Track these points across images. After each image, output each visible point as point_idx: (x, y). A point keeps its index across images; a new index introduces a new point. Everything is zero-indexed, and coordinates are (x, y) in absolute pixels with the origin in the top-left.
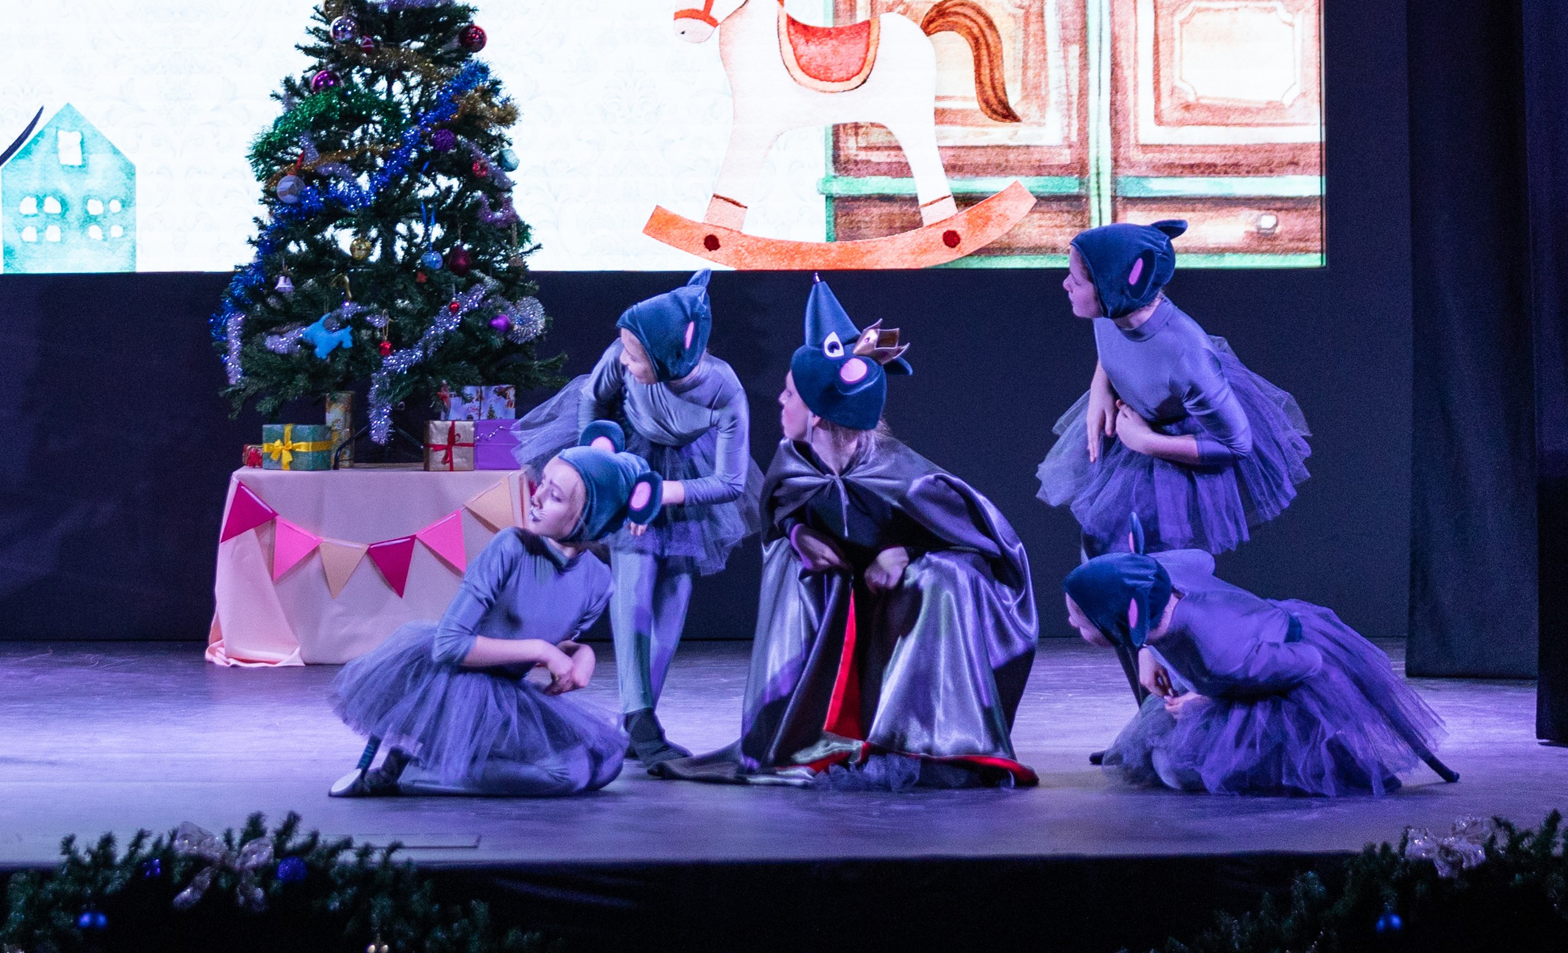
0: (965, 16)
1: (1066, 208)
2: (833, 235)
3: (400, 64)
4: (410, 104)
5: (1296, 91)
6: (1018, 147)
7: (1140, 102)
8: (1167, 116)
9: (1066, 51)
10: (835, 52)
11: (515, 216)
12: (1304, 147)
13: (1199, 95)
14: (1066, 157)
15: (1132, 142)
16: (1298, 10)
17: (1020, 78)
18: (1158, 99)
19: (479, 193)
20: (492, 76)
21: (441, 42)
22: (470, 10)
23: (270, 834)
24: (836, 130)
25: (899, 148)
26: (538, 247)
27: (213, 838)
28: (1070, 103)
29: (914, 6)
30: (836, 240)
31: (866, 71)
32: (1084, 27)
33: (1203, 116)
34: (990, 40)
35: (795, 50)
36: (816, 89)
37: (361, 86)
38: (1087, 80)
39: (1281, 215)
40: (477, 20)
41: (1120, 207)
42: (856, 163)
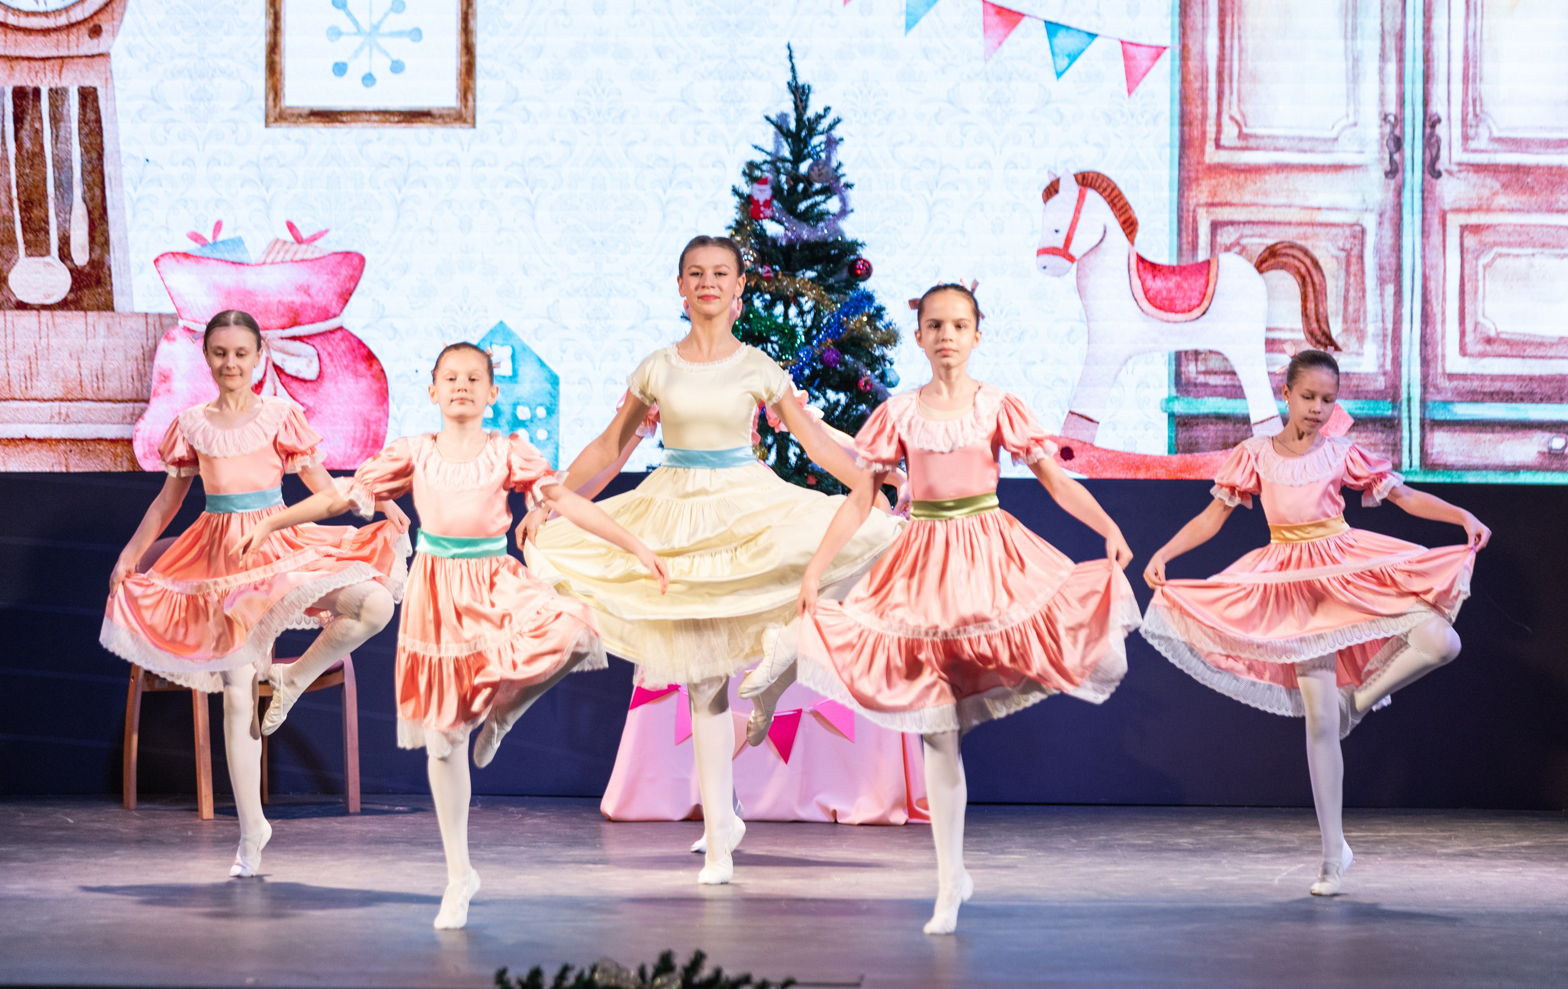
0: (1294, 257)
1: (1379, 428)
2: (1174, 449)
3: (796, 290)
4: (804, 327)
7: (1447, 335)
8: (1471, 348)
9: (1382, 289)
10: (1179, 286)
13: (1499, 330)
14: (1381, 383)
15: (1440, 370)
17: (1341, 313)
18: (1463, 334)
19: (864, 407)
20: (878, 302)
21: (832, 273)
22: (858, 244)
23: (679, 969)
24: (1179, 358)
25: (1234, 373)
27: (628, 972)
28: (1385, 335)
29: (1249, 248)
30: (1176, 453)
31: (1205, 303)
32: (1399, 269)
33: (1503, 349)
34: (1316, 279)
35: (1143, 284)
36: (1162, 320)
37: (761, 310)
38: (1401, 315)
40: (864, 253)
41: (1427, 428)
42: (1195, 385)
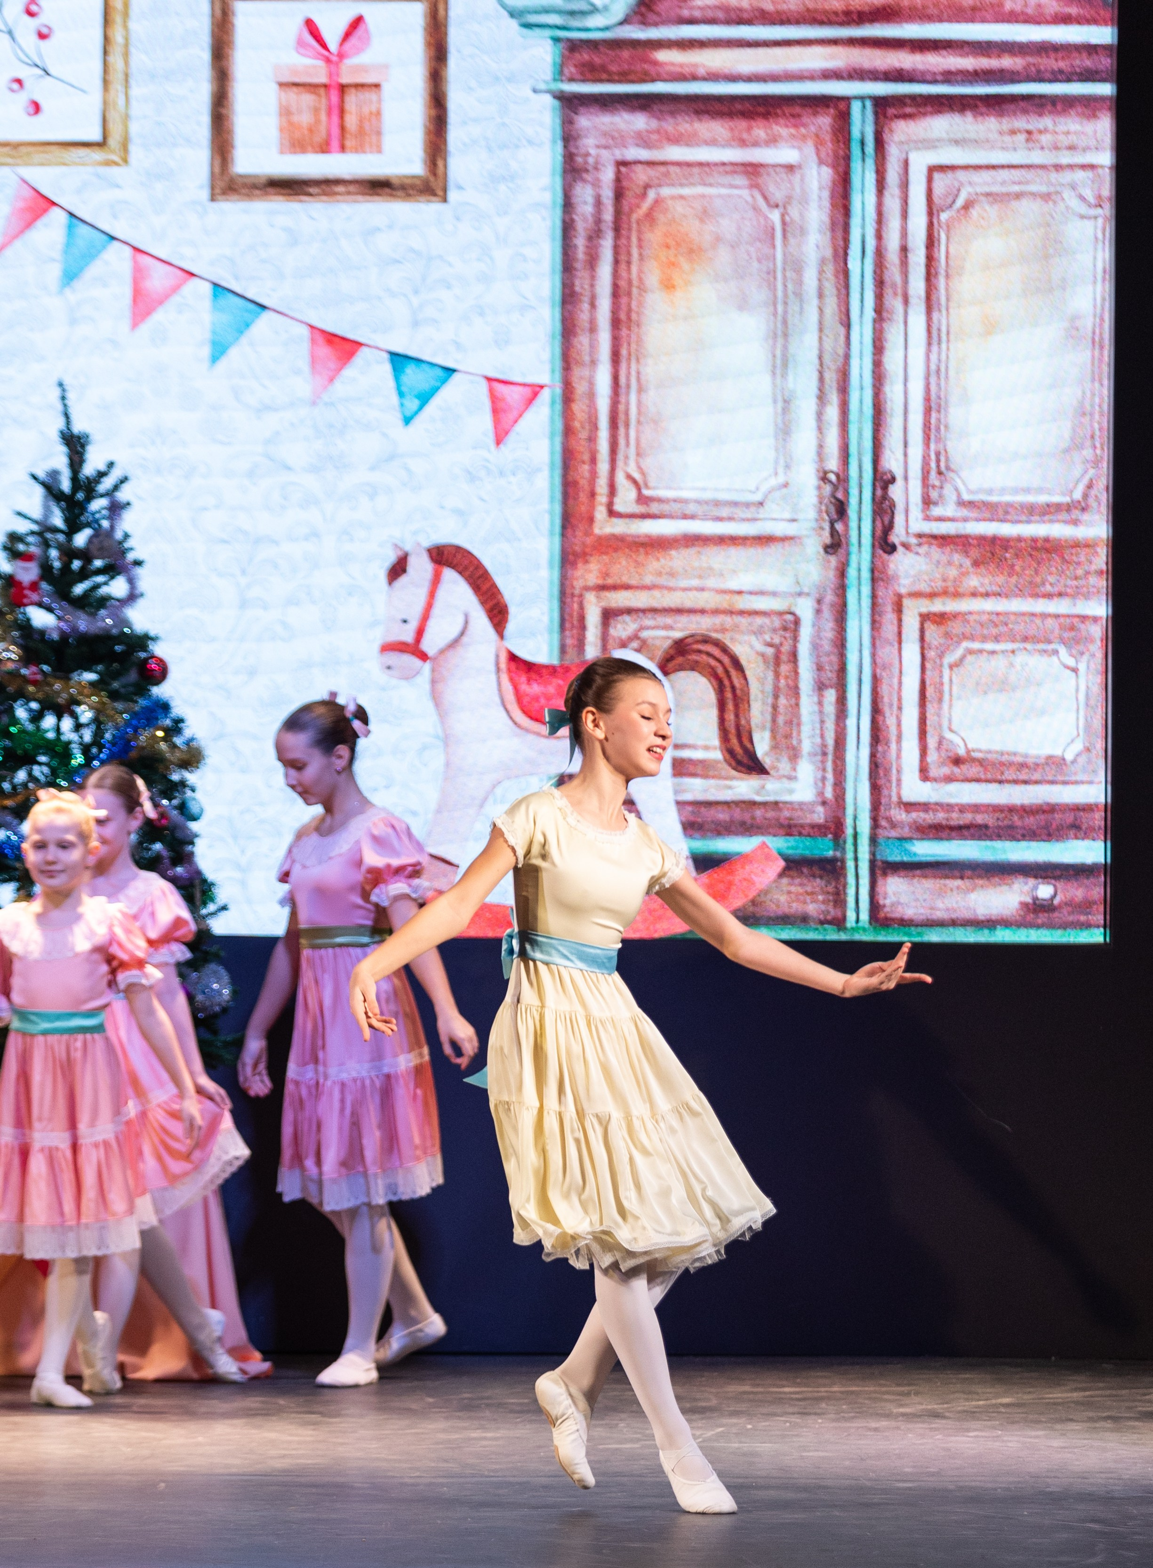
1: (818, 872)
3: (71, 697)
4: (81, 744)
5: (1078, 746)
6: (764, 804)
7: (904, 754)
8: (933, 772)
9: (821, 696)
11: (199, 873)
12: (1088, 808)
13: (970, 746)
14: (819, 815)
15: (894, 799)
16: (1082, 654)
17: (768, 725)
18: (924, 752)
19: (158, 846)
20: (176, 712)
21: (116, 675)
22: (150, 638)
26: (224, 908)
28: (824, 754)
29: (650, 642)
32: (842, 670)
33: (974, 771)
34: (737, 682)
37: (25, 722)
38: (845, 728)
39: (1060, 885)
40: (158, 650)
41: (878, 872)
